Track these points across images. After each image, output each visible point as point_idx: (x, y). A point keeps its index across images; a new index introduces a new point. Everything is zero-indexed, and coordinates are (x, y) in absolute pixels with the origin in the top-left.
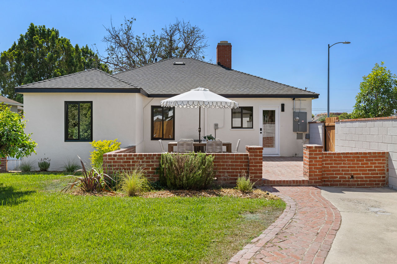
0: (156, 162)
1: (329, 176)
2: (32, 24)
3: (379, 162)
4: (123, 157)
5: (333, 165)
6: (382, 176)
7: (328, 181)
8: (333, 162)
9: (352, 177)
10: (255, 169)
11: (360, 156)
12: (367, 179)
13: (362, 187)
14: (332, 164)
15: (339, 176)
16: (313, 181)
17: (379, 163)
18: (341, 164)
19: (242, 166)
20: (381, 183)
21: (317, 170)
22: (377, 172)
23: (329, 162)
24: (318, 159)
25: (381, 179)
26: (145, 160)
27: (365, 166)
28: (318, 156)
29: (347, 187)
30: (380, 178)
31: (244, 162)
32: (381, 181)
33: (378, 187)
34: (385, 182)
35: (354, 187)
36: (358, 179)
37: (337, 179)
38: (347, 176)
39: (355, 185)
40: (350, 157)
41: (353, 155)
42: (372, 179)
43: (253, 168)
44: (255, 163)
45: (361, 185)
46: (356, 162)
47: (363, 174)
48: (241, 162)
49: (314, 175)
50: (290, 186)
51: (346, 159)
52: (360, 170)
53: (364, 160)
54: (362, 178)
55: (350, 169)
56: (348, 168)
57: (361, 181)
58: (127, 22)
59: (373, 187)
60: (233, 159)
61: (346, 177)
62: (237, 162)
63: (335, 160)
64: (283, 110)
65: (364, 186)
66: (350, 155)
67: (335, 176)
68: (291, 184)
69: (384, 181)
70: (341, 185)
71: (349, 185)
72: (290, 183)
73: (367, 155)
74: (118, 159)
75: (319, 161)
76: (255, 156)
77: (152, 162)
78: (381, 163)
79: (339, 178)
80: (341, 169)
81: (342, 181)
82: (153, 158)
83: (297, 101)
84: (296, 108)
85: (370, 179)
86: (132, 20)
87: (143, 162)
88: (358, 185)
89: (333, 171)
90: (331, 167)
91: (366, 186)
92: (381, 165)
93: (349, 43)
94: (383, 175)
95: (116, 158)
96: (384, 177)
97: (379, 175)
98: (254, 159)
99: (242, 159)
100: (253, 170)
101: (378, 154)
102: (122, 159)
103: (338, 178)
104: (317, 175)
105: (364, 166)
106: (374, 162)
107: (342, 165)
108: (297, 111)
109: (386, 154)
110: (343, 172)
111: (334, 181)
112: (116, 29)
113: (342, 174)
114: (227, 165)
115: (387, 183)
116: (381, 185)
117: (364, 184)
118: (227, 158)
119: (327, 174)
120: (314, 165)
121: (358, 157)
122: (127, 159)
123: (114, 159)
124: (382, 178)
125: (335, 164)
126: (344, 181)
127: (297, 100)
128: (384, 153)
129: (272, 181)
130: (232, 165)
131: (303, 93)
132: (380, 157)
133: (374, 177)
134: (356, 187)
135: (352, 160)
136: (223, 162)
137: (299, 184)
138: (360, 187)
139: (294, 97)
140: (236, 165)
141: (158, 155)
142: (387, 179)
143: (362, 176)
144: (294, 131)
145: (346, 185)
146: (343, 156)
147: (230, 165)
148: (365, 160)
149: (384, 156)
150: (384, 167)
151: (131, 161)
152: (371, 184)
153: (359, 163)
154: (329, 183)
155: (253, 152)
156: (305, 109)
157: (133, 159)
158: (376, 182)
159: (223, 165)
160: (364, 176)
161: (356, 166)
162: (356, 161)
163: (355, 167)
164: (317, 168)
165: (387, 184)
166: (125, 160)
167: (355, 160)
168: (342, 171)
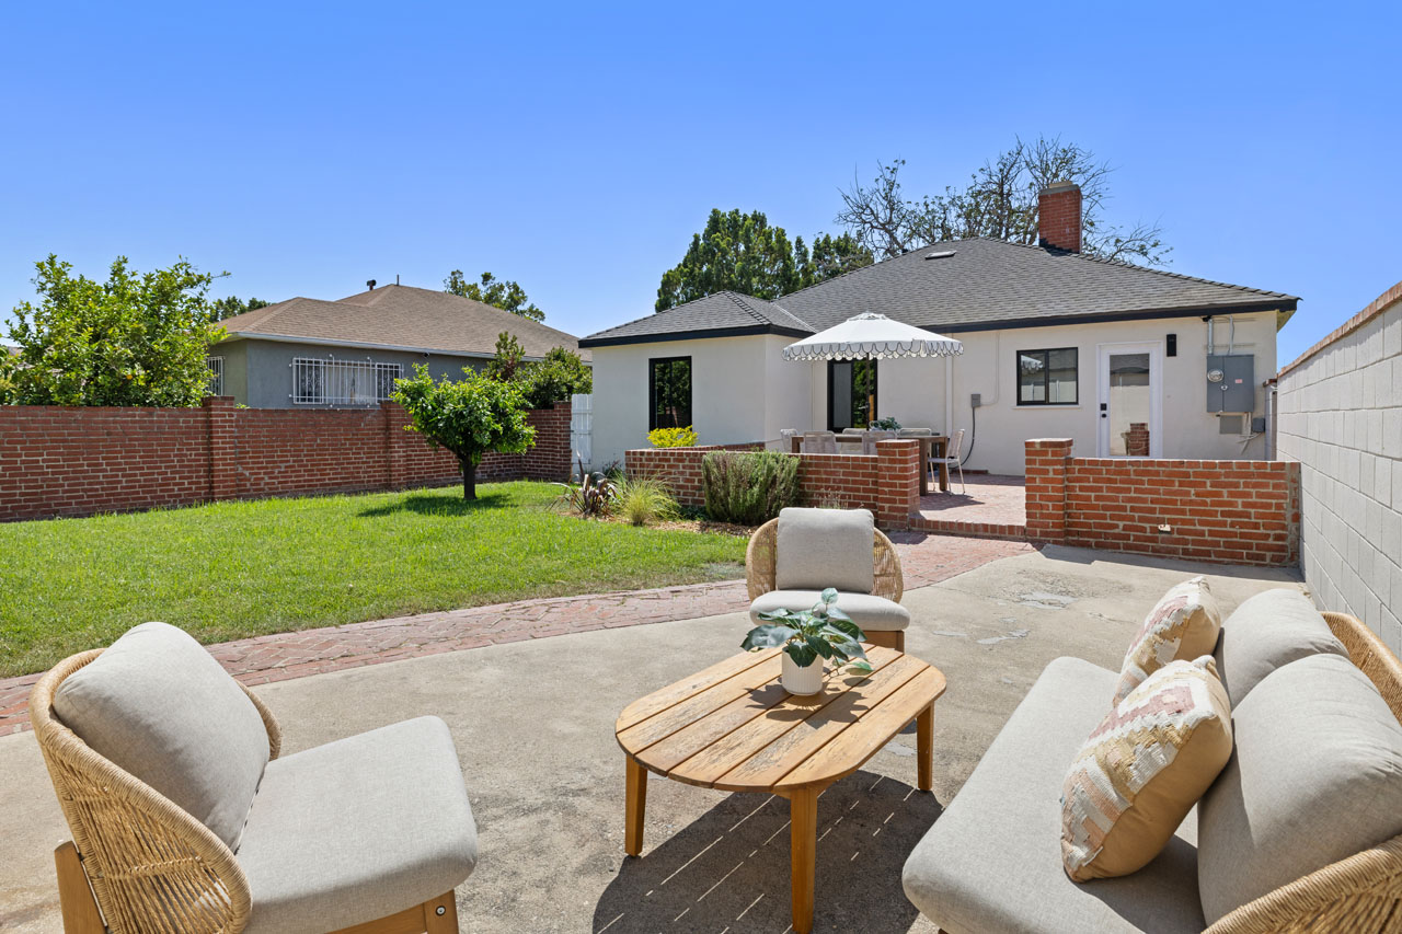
1: (1092, 521)
2: (715, 212)
3: (1262, 490)
4: (653, 456)
5: (1105, 494)
6: (1275, 535)
7: (1089, 534)
8: (1104, 485)
10: (891, 493)
11: (1191, 470)
12: (1218, 539)
13: (1200, 560)
14: (1100, 490)
15: (1121, 524)
16: (1038, 530)
17: (1259, 495)
18: (1129, 490)
19: (867, 483)
20: (1269, 555)
21: (1050, 504)
22: (1253, 520)
23: (1092, 484)
24: (1051, 475)
25: (1270, 541)
26: (687, 463)
27: (1208, 500)
28: (1051, 468)
29: (1150, 556)
30: (1267, 539)
31: (869, 475)
32: (1270, 548)
33: (1257, 565)
34: (1283, 551)
35: (1171, 558)
36: (1186, 537)
37: (1116, 531)
38: (1147, 525)
39: (1174, 551)
40: (1157, 473)
41: (1167, 467)
42: (1235, 539)
43: (886, 489)
44: (891, 477)
45: (1196, 553)
46: (1176, 488)
47: (1202, 523)
48: (864, 475)
49: (1042, 514)
50: (976, 537)
51: (1146, 479)
52: (1193, 512)
53: (1205, 483)
54: (1202, 534)
55: (1158, 506)
56: (1152, 502)
57: (1194, 542)
58: (885, 171)
59: (1241, 564)
60: (847, 467)
61: (1145, 528)
62: (857, 475)
63: (1109, 481)
64: (1171, 350)
65: (1207, 558)
66: (1156, 468)
67: (1109, 521)
68: (979, 533)
69: (1282, 549)
70: (1127, 547)
71: (1154, 550)
72: (976, 530)
73: (1218, 470)
74: (647, 460)
75: (1052, 481)
76: (892, 461)
78: (1270, 496)
79: (1124, 530)
80: (1129, 505)
81: (1132, 538)
83: (1221, 325)
84: (1215, 344)
85: (1229, 539)
86: (895, 165)
87: (684, 467)
88: (1186, 552)
89: (1105, 508)
90: (1097, 498)
91: (1213, 558)
92: (1269, 501)
94: (1278, 532)
95: (643, 457)
96: (1279, 537)
97: (1262, 531)
98: (888, 469)
99: (866, 467)
100: (885, 493)
101: (1256, 468)
102: (652, 460)
103: (1121, 527)
104: (1049, 516)
105: (1206, 502)
106: (1240, 490)
107: (1133, 495)
108: (1220, 352)
109: (1287, 468)
110: (1136, 515)
111: (1107, 536)
112: (865, 192)
113: (1132, 519)
114: (834, 481)
115: (1292, 554)
116: (1272, 560)
117: (1208, 553)
118: (835, 466)
119: (1087, 516)
120: (1038, 489)
121: (1187, 475)
122: (660, 460)
123: (641, 460)
124: (1275, 539)
125: (1109, 489)
126: (1137, 538)
127: (1220, 322)
128: (1281, 466)
129: (930, 521)
130: (847, 482)
131: (1240, 299)
132: (1265, 475)
133: (1243, 535)
134: (1180, 558)
135: (1162, 483)
136: (826, 473)
137: (997, 534)
138: (1195, 560)
139: (1207, 313)
140: (854, 482)
142: (1292, 543)
143: (1198, 527)
144: (1209, 410)
145: (1145, 548)
146: (1135, 471)
147: (841, 481)
148: (1208, 484)
149: (1282, 476)
150: (1279, 506)
151: (667, 464)
152: (1233, 555)
153: (1189, 492)
154: (1091, 540)
155: (886, 453)
156: (1252, 345)
157: (668, 460)
158: (1251, 549)
159: (827, 480)
160: (1206, 528)
161: (1179, 498)
162: (1177, 484)
163: (1174, 502)
164: (1050, 499)
165: (1292, 559)
166: (658, 463)
167: (1173, 481)
168: (1133, 509)
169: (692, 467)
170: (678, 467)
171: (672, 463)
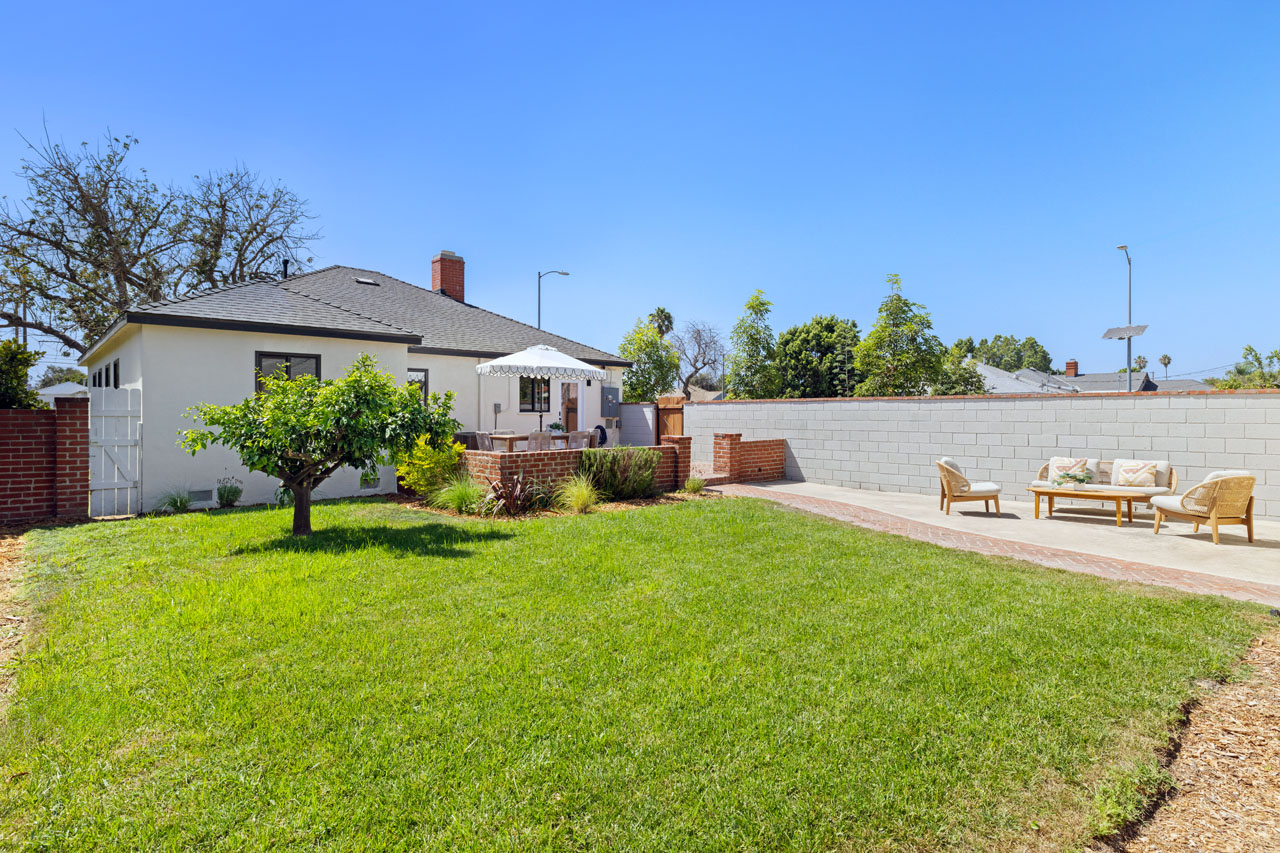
0: (573, 463)
4: (529, 457)
6: (782, 467)
7: (743, 476)
9: (760, 470)
10: (684, 466)
14: (745, 455)
16: (733, 477)
17: (779, 452)
19: (668, 463)
21: (736, 463)
22: (778, 462)
24: (737, 450)
25: (781, 470)
26: (558, 461)
27: (769, 456)
28: (737, 446)
31: (670, 458)
36: (765, 472)
39: (762, 479)
40: (759, 446)
43: (682, 465)
44: (684, 458)
45: (766, 478)
48: (667, 458)
49: (734, 469)
50: (715, 485)
51: (756, 449)
52: (766, 461)
61: (756, 470)
63: (748, 451)
64: (588, 383)
67: (747, 469)
73: (771, 443)
74: (522, 462)
76: (684, 448)
77: (568, 463)
81: (753, 475)
82: (569, 458)
87: (556, 465)
88: (764, 478)
89: (746, 463)
90: (745, 459)
93: (568, 274)
95: (519, 460)
97: (779, 466)
98: (683, 453)
102: (528, 461)
104: (736, 469)
108: (607, 385)
111: (747, 476)
117: (769, 477)
119: (743, 468)
120: (734, 457)
121: (765, 446)
122: (535, 460)
123: (517, 461)
128: (783, 440)
131: (615, 359)
133: (776, 469)
135: (760, 450)
141: (576, 452)
143: (767, 468)
144: (602, 416)
145: (755, 479)
146: (754, 446)
148: (769, 449)
149: (782, 444)
151: (540, 463)
153: (765, 453)
155: (682, 444)
156: (616, 383)
157: (543, 459)
158: (777, 474)
160: (769, 468)
162: (763, 451)
163: (762, 458)
166: (532, 463)
169: (563, 464)
170: (551, 465)
171: (546, 461)
